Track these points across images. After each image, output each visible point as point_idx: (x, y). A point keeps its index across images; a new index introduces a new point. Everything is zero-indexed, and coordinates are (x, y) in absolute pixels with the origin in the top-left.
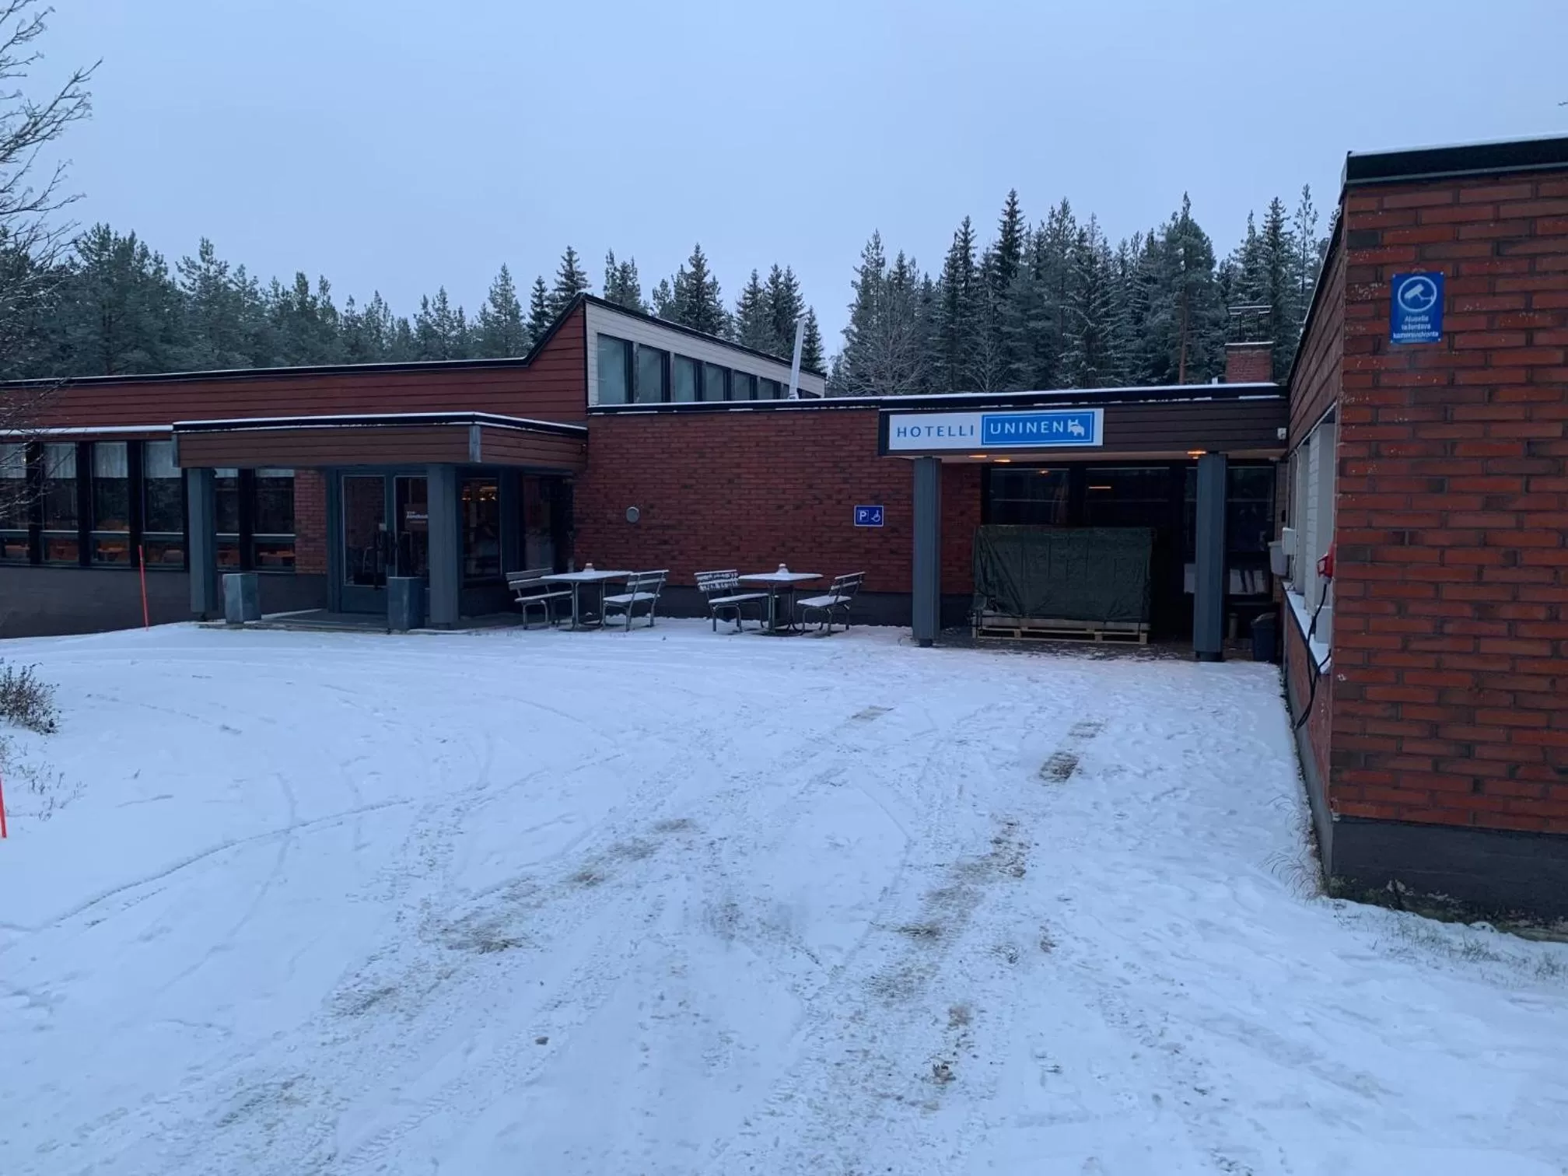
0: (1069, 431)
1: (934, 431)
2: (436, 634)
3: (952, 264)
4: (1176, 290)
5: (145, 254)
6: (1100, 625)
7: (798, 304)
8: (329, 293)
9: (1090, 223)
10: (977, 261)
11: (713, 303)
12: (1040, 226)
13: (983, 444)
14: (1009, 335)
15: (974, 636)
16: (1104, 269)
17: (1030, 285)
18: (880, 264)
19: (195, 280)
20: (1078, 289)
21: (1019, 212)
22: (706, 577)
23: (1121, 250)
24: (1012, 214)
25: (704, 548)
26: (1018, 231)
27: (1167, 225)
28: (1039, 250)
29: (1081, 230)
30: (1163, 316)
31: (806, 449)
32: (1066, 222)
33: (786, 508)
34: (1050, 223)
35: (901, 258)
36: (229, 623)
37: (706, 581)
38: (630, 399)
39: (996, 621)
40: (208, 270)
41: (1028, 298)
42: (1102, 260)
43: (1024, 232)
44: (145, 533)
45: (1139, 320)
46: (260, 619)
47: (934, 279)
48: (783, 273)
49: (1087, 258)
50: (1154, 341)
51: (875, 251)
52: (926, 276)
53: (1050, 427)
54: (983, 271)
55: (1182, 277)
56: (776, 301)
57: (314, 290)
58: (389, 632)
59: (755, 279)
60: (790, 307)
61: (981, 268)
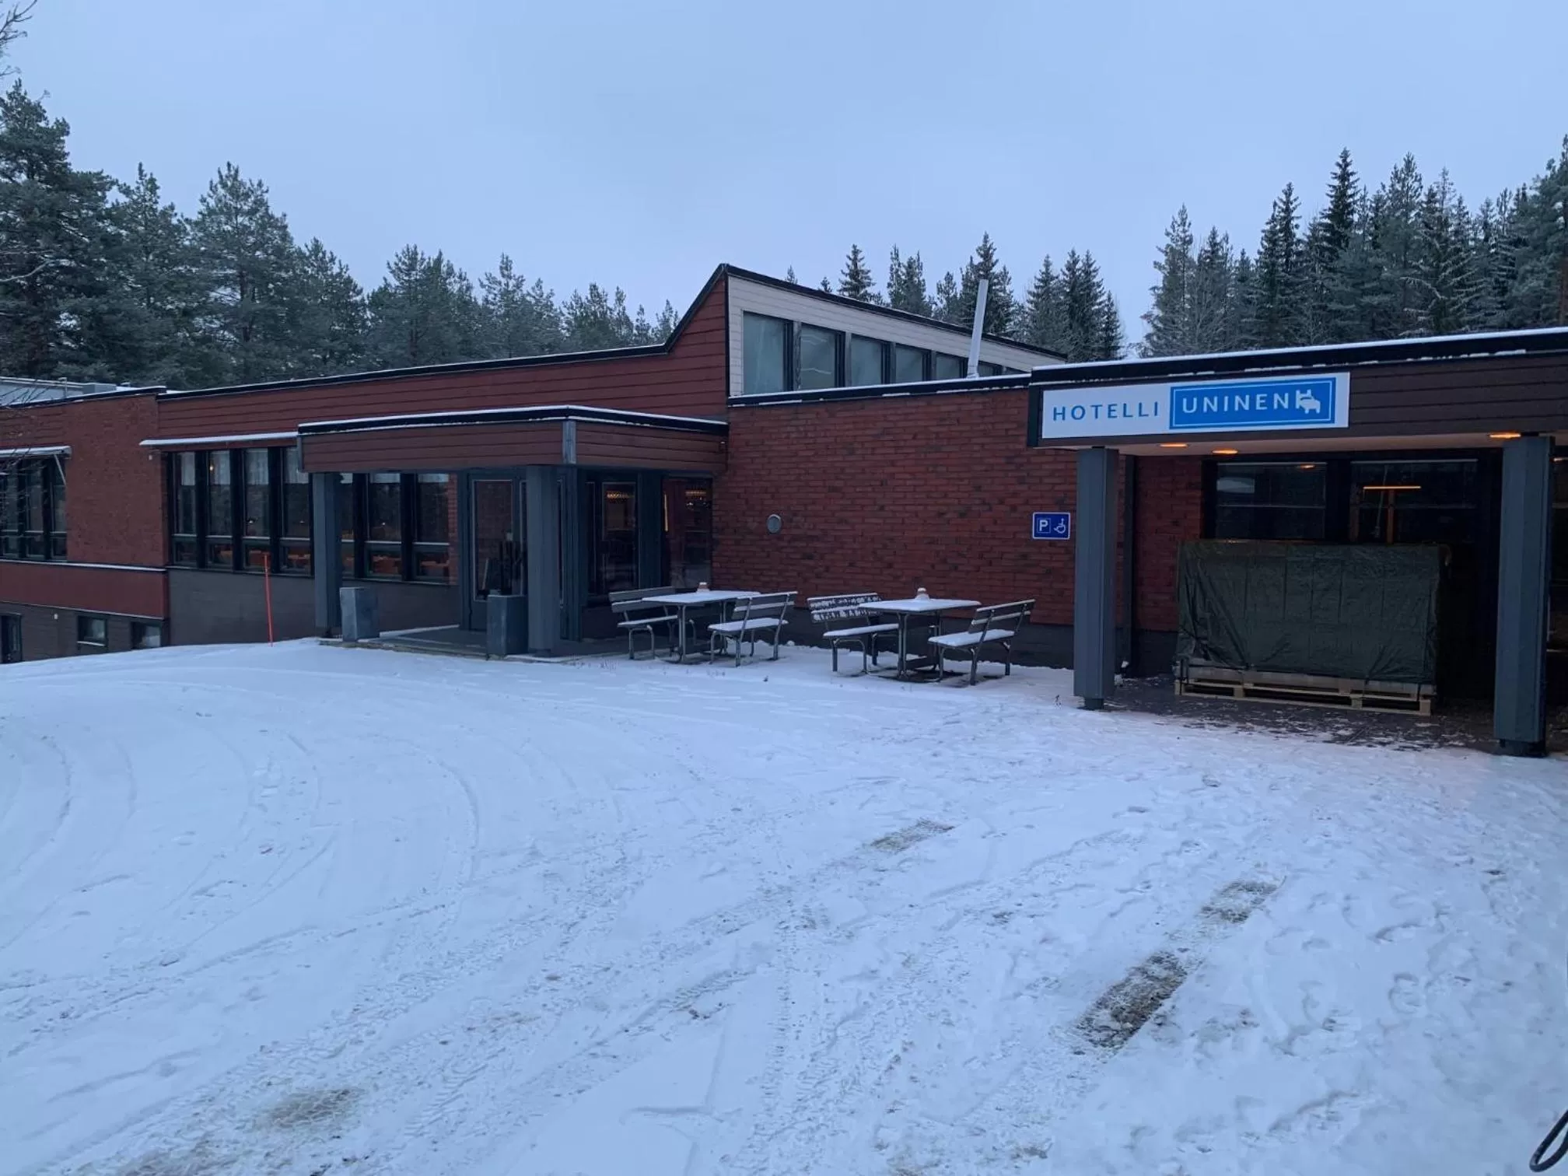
0: (1297, 407)
1: (1103, 411)
2: (532, 661)
3: (1271, 238)
4: (1551, 252)
5: (450, 272)
6: (1359, 684)
7: (1098, 290)
8: (625, 303)
9: (1440, 179)
10: (1301, 232)
11: (1002, 294)
12: (1380, 188)
13: (1171, 427)
14: (1338, 314)
15: (1177, 693)
16: (1456, 233)
17: (1364, 256)
18: (1188, 241)
19: (495, 295)
20: (1425, 257)
21: (1352, 174)
22: (826, 603)
23: (1483, 212)
24: (1344, 177)
25: (851, 565)
26: (1351, 196)
27: (1542, 177)
28: (1376, 215)
29: (1431, 190)
30: (1533, 283)
31: (974, 441)
32: (1410, 181)
33: (948, 516)
34: (1392, 186)
35: (1214, 234)
36: (345, 640)
37: (825, 608)
38: (789, 385)
39: (1208, 673)
40: (507, 285)
41: (1362, 270)
42: (1455, 222)
43: (1357, 197)
44: (284, 538)
45: (1504, 291)
46: (378, 636)
47: (1253, 257)
48: (1081, 258)
49: (1435, 218)
50: (1521, 312)
51: (1181, 229)
52: (1243, 254)
53: (1269, 401)
54: (1309, 244)
55: (1560, 234)
56: (1072, 290)
57: (611, 302)
58: (488, 657)
59: (1047, 265)
60: (1089, 294)
61: (1306, 240)
